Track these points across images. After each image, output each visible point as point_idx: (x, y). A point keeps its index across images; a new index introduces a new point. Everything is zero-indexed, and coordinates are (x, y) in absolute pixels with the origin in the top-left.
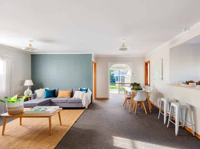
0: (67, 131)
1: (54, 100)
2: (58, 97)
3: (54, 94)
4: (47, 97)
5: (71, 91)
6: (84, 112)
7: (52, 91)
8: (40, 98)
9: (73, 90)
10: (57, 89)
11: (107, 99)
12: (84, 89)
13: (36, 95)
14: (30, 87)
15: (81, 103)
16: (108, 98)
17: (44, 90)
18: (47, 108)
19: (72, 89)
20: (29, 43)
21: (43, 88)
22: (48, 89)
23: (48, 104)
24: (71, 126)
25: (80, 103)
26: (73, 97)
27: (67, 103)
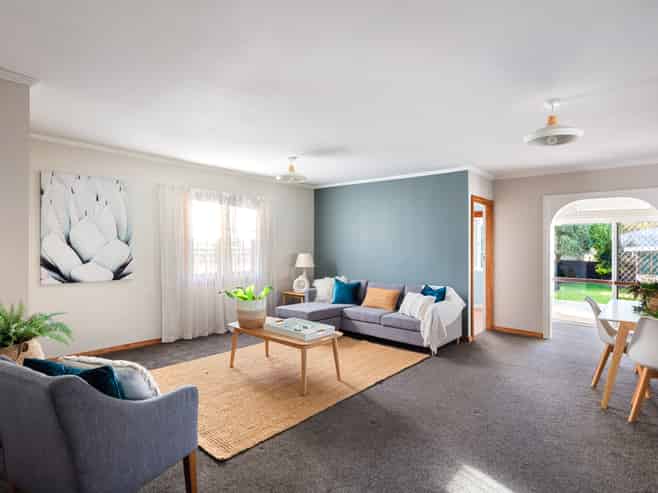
0: (342, 398)
1: (351, 310)
2: (364, 304)
3: (354, 294)
4: (336, 302)
5: (397, 291)
6: (422, 361)
7: (352, 285)
8: (323, 301)
9: (404, 289)
10: (363, 283)
11: (538, 337)
12: (436, 288)
13: (315, 292)
14: (307, 273)
15: (419, 331)
16: (542, 335)
17: (333, 280)
18: (309, 326)
19: (401, 285)
20: (288, 163)
21: (332, 276)
22: (343, 279)
23: (335, 319)
24: (362, 388)
25: (415, 331)
26: (400, 311)
27: (380, 324)
